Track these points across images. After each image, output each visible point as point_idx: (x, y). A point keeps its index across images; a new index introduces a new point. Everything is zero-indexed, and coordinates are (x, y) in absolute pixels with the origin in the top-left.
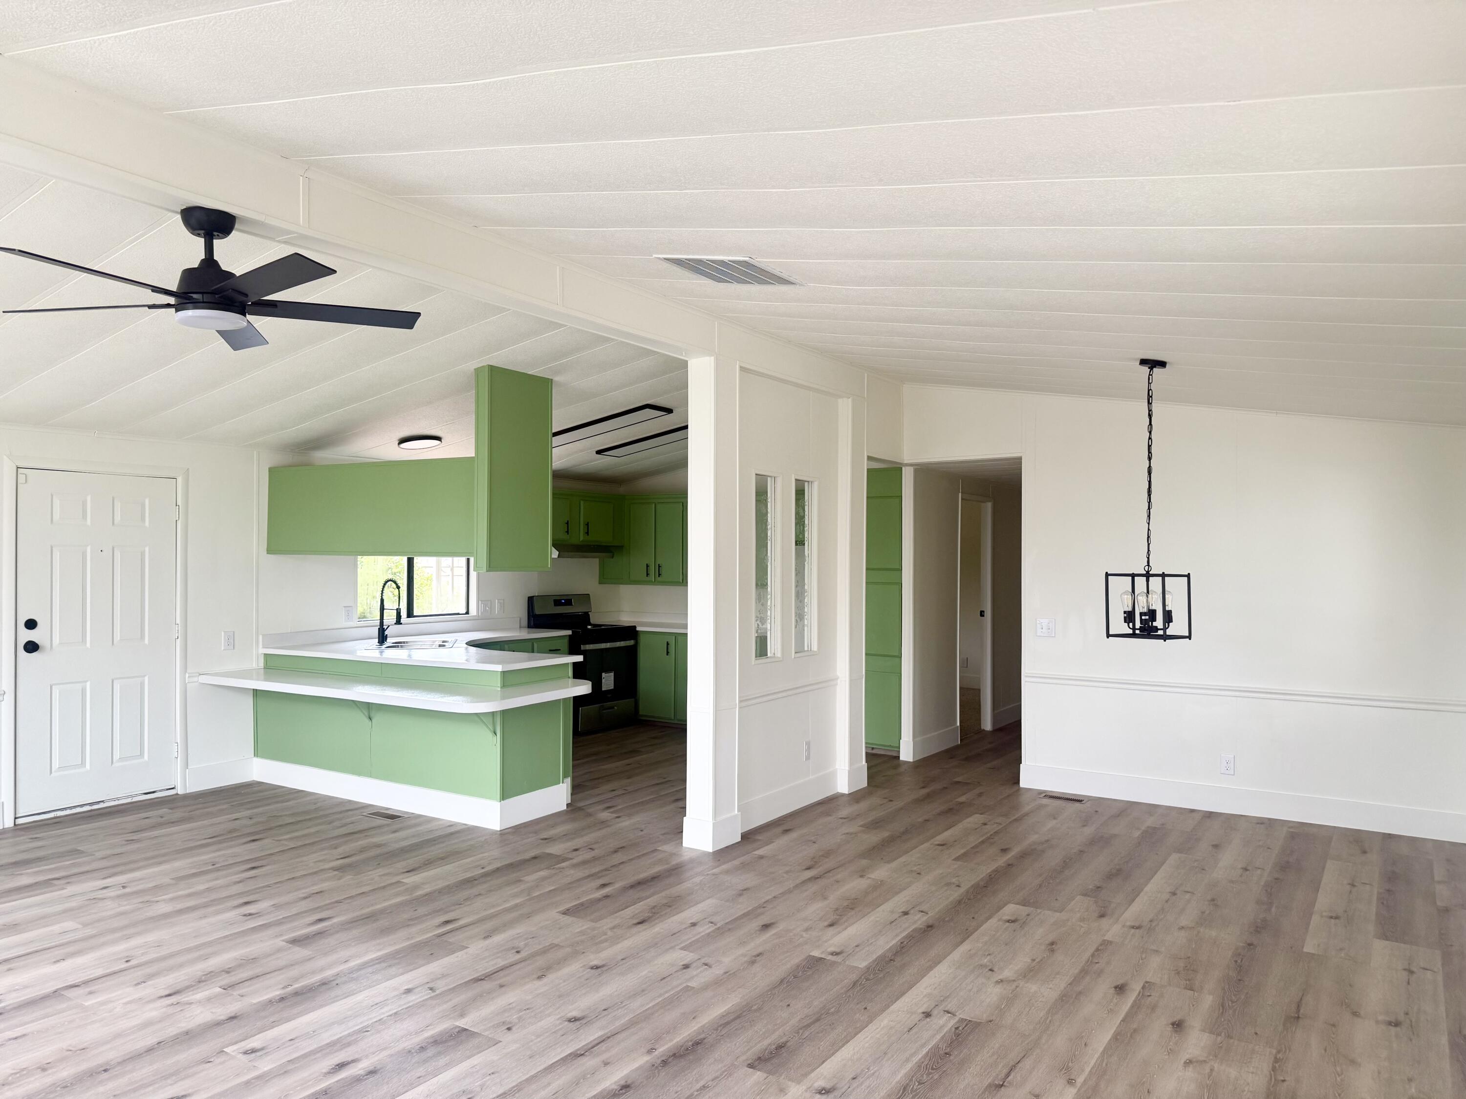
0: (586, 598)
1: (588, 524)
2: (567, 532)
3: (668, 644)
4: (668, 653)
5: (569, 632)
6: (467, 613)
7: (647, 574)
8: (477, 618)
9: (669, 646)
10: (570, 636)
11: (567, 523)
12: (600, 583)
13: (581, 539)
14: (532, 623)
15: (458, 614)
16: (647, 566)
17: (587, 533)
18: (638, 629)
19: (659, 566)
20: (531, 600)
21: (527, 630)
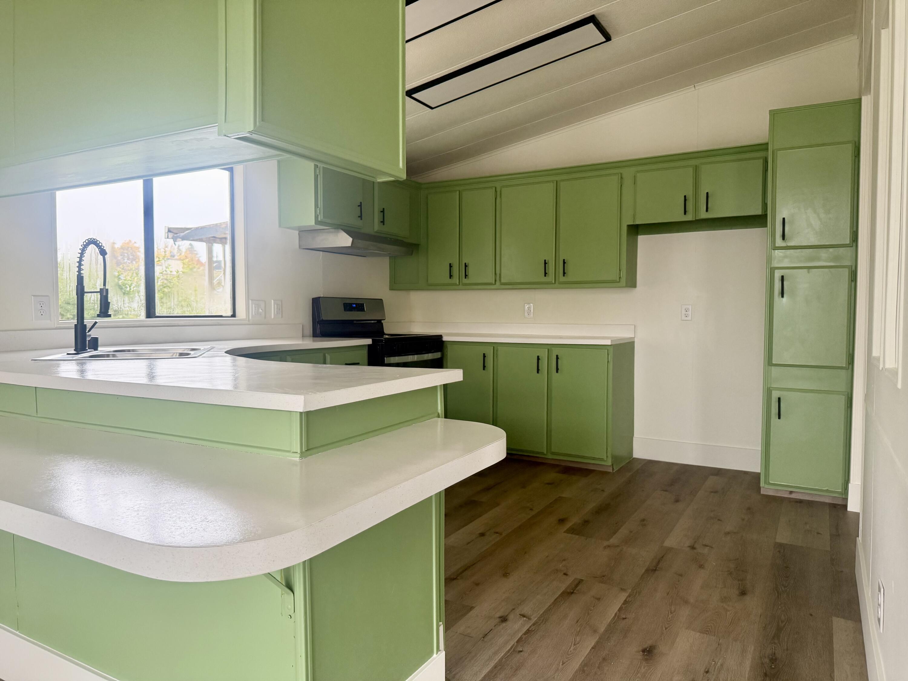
0: (378, 303)
1: (383, 211)
2: (361, 217)
3: (484, 356)
4: (484, 367)
5: (369, 341)
6: (234, 315)
7: (451, 276)
8: (247, 322)
9: (486, 358)
10: (369, 345)
11: (360, 206)
12: (391, 289)
13: (376, 228)
14: (318, 331)
15: (221, 316)
16: (451, 266)
17: (383, 222)
18: (445, 339)
19: (466, 266)
20: (316, 302)
21: (312, 338)
